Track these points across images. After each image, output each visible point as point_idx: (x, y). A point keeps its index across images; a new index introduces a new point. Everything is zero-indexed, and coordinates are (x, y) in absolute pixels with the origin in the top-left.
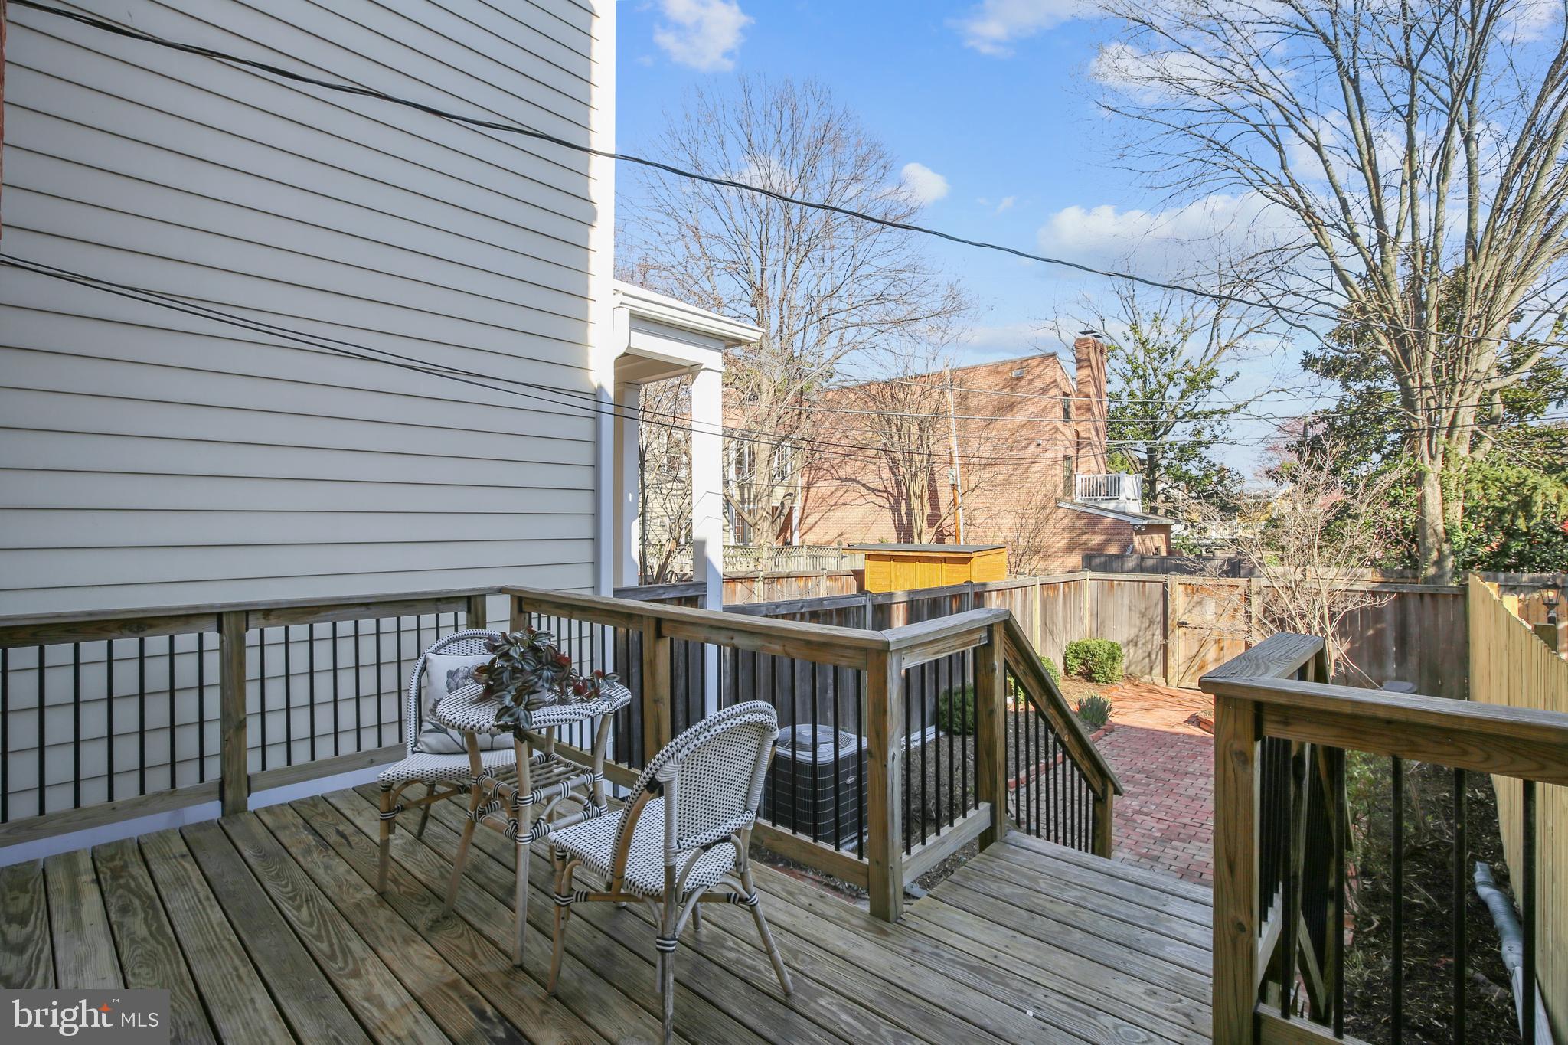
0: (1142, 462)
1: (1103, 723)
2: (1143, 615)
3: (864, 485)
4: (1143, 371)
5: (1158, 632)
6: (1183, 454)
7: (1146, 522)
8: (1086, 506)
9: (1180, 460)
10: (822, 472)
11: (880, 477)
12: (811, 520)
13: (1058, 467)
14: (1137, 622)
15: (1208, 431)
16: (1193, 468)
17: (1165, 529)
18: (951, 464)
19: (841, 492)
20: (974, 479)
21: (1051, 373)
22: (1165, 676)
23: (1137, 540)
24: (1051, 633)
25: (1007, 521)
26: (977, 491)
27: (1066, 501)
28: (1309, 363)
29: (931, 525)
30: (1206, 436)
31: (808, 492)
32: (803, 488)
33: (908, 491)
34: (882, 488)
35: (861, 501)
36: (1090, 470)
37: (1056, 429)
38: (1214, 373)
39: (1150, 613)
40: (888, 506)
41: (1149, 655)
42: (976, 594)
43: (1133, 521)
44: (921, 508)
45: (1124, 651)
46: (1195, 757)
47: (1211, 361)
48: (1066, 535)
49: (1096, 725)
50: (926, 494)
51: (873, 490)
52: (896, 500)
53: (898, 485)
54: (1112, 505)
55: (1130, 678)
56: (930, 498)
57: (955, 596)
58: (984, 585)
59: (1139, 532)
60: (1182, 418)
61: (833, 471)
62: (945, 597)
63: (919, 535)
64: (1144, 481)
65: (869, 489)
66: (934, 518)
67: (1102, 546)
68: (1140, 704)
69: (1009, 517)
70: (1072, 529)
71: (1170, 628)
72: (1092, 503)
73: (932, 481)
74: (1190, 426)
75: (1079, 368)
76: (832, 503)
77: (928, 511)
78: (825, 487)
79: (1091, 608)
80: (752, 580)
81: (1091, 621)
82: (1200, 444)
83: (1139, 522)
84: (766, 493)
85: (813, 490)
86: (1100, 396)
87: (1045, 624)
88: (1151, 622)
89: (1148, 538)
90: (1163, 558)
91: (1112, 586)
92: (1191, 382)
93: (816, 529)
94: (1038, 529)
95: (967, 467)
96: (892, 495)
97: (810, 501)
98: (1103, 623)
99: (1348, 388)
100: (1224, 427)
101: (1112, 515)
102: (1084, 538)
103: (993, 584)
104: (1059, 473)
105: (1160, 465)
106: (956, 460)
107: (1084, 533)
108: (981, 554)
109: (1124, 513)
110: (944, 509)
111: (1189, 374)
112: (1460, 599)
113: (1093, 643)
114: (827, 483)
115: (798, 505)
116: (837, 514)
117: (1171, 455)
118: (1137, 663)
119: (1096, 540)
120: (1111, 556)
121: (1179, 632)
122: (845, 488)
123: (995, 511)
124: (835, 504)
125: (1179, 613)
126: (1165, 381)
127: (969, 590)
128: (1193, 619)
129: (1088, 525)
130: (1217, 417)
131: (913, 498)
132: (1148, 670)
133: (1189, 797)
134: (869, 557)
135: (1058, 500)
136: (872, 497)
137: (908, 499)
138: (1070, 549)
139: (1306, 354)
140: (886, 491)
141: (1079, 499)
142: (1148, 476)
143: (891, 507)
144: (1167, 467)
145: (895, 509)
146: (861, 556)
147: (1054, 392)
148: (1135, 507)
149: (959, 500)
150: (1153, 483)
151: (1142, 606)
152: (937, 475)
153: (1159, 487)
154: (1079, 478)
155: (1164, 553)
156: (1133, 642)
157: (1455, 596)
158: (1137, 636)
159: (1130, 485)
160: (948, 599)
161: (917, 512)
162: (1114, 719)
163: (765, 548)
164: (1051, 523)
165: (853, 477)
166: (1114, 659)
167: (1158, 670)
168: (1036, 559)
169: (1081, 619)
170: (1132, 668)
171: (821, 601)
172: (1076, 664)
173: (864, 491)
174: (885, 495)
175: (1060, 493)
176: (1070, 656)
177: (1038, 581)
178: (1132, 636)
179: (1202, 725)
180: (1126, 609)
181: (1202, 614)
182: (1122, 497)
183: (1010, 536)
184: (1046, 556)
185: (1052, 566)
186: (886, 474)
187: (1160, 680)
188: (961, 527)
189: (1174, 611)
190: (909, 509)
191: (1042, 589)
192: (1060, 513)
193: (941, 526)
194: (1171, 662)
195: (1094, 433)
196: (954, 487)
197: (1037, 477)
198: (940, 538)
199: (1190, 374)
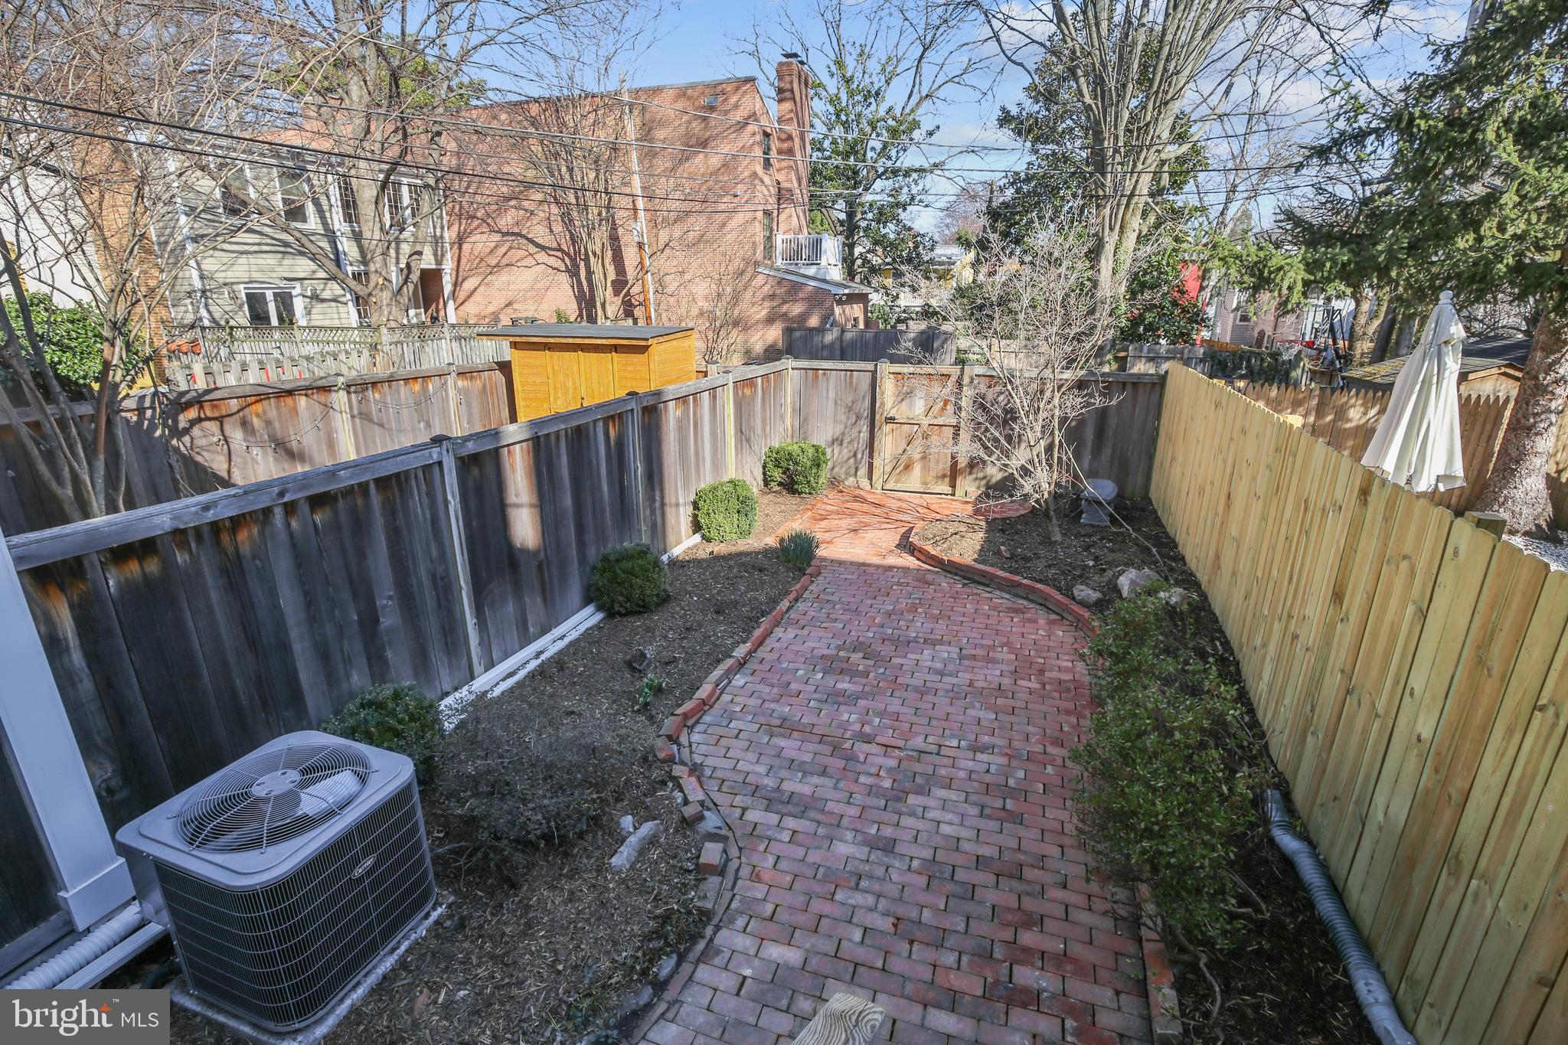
0: (842, 223)
1: (809, 565)
2: (850, 409)
3: (531, 241)
4: (847, 115)
5: (865, 429)
6: (883, 215)
7: (847, 291)
8: (787, 272)
9: (879, 222)
10: (476, 223)
11: (551, 231)
12: (469, 285)
13: (757, 224)
14: (843, 417)
15: (905, 190)
16: (890, 230)
17: (863, 298)
18: (636, 218)
19: (503, 250)
20: (664, 236)
21: (749, 103)
22: (870, 478)
23: (837, 310)
24: (748, 440)
25: (702, 289)
26: (667, 251)
27: (766, 266)
28: (1006, 119)
29: (616, 293)
30: (903, 197)
31: (460, 249)
32: (452, 244)
33: (586, 249)
34: (555, 245)
35: (530, 261)
36: (791, 228)
37: (755, 175)
38: (916, 125)
39: (857, 407)
40: (563, 268)
41: (855, 455)
42: (645, 409)
43: (834, 290)
44: (604, 273)
45: (829, 451)
46: (913, 609)
47: (912, 111)
48: (766, 304)
49: (800, 569)
50: (609, 253)
51: (543, 248)
52: (573, 260)
53: (574, 242)
54: (811, 271)
55: (834, 483)
56: (614, 260)
57: (612, 417)
58: (658, 394)
59: (840, 302)
60: (883, 174)
61: (489, 221)
62: (595, 422)
63: (603, 305)
64: (844, 244)
65: (537, 245)
66: (620, 285)
67: (803, 317)
68: (846, 523)
69: (705, 285)
70: (772, 297)
71: (877, 423)
72: (792, 268)
73: (614, 238)
74: (888, 184)
75: (780, 101)
76: (494, 263)
77: (612, 275)
78: (481, 242)
79: (793, 403)
80: (326, 389)
81: (792, 418)
82: (897, 205)
83: (841, 291)
84: (379, 251)
85: (465, 246)
86: (803, 139)
87: (740, 431)
88: (858, 418)
89: (847, 308)
90: (862, 331)
91: (817, 377)
92: (894, 133)
93: (477, 297)
94: (736, 299)
95: (654, 224)
96: (568, 255)
97: (464, 261)
98: (806, 419)
99: (1036, 152)
100: (920, 187)
101: (813, 283)
102: (785, 308)
103: (672, 390)
104: (758, 232)
105: (859, 227)
106: (641, 214)
107: (785, 302)
108: (661, 339)
109: (824, 281)
110: (631, 273)
111: (891, 122)
112: (1158, 388)
113: (795, 449)
114: (484, 237)
115: (448, 266)
116: (503, 277)
117: (870, 216)
118: (842, 464)
119: (797, 309)
120: (811, 330)
121: (887, 428)
122: (508, 244)
123: (687, 277)
124: (497, 265)
125: (888, 405)
126: (868, 129)
127: (633, 405)
128: (901, 413)
129: (789, 292)
130: (915, 175)
131: (592, 259)
132: (853, 471)
133: (916, 689)
134: (515, 345)
135: (756, 264)
136: (542, 257)
137: (587, 260)
138: (770, 320)
139: (1003, 109)
140: (560, 250)
141: (779, 262)
142: (847, 238)
143: (568, 271)
144: (867, 229)
145: (573, 272)
146: (505, 344)
147: (752, 128)
148: (836, 274)
149: (647, 262)
150: (851, 246)
151: (849, 400)
152: (620, 231)
153: (858, 250)
154: (779, 238)
155: (861, 326)
156: (837, 441)
157: (1154, 384)
158: (843, 434)
159: (832, 247)
160: (600, 424)
161: (598, 276)
162: (822, 552)
163: (384, 330)
164: (750, 292)
165: (516, 230)
166: (818, 465)
167: (863, 471)
168: (735, 332)
169: (782, 417)
170: (836, 470)
171: (332, 473)
172: (777, 475)
173: (532, 249)
174: (559, 254)
175: (759, 254)
176: (770, 465)
177: (731, 378)
178: (838, 433)
179: (916, 553)
180: (831, 403)
181: (911, 406)
182: (824, 262)
183: (705, 306)
184: (745, 329)
185: (752, 340)
186: (558, 228)
187: (864, 483)
188: (651, 296)
189: (883, 404)
190: (590, 273)
191: (736, 388)
192: (759, 280)
193: (628, 293)
194: (877, 462)
195: (796, 185)
196: (640, 246)
197: (734, 234)
198: (628, 310)
199: (893, 123)
